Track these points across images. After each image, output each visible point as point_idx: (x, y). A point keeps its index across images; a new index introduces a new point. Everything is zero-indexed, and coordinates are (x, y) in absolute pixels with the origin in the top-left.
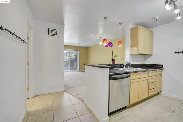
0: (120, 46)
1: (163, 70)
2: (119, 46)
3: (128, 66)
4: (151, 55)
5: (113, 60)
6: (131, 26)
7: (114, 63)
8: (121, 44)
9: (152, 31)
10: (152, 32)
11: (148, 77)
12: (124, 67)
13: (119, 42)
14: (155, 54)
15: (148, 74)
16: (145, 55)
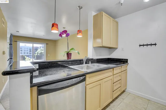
0: (80, 36)
1: (128, 65)
2: (78, 36)
3: (90, 62)
4: (116, 48)
5: (69, 55)
6: (94, 14)
7: (71, 59)
8: (80, 34)
9: (117, 21)
10: (117, 23)
11: (112, 76)
12: (84, 63)
13: (78, 31)
14: (120, 47)
15: (112, 71)
16: (110, 48)
